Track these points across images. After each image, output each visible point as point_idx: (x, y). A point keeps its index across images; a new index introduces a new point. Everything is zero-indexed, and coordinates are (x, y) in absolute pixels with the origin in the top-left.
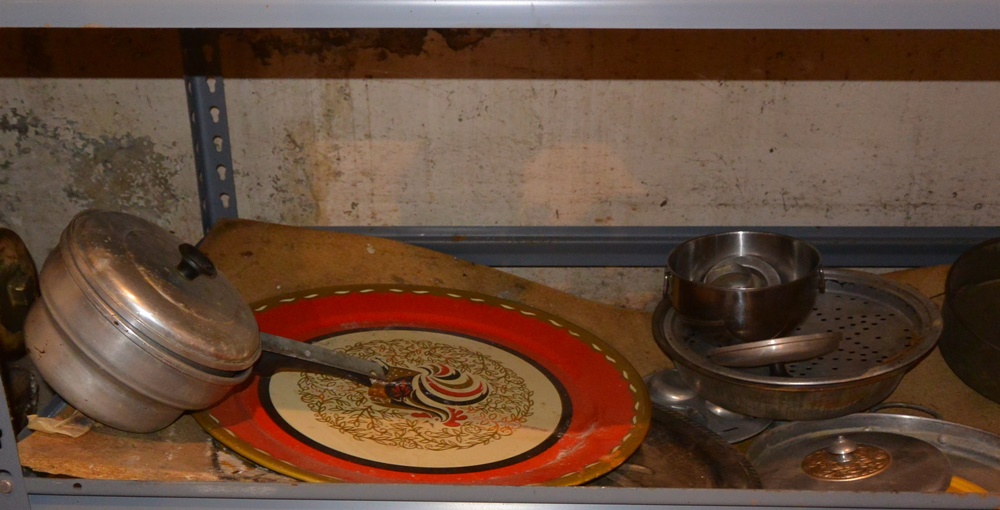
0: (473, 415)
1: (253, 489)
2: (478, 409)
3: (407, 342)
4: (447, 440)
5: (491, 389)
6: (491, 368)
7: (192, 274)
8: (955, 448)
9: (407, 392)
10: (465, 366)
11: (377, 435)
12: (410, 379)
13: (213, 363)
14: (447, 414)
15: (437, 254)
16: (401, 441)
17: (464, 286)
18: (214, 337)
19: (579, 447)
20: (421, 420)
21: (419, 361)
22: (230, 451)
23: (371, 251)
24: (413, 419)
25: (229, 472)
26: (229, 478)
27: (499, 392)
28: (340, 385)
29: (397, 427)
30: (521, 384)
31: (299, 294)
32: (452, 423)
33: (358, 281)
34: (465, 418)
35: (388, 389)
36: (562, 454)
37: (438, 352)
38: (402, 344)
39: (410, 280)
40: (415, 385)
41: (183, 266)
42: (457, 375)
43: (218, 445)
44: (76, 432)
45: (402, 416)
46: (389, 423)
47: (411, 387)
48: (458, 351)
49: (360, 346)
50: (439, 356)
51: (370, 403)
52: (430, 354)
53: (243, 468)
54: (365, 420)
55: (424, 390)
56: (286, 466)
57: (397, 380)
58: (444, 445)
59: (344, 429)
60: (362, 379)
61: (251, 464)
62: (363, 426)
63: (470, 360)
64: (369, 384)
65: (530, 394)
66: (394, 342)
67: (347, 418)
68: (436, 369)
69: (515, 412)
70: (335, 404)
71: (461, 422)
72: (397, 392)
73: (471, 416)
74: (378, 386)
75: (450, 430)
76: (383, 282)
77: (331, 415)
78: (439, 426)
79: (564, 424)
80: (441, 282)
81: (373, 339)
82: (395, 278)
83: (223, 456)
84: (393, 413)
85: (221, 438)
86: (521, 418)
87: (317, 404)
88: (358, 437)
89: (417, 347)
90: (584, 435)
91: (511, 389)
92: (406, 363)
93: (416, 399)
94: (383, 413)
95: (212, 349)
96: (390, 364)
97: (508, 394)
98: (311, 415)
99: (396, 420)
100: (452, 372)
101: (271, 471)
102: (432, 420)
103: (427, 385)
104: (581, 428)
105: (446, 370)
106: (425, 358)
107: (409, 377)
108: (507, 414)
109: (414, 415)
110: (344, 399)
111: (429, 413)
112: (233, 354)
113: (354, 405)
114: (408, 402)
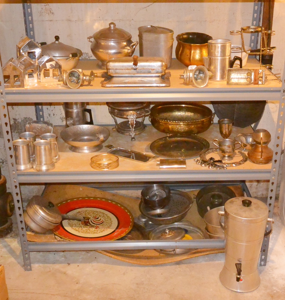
0: (100, 226)
1: (63, 242)
2: (101, 225)
3: (89, 211)
4: (95, 232)
5: (105, 221)
6: (105, 216)
7: (50, 207)
8: (193, 229)
9: (88, 222)
10: (100, 216)
11: (82, 231)
12: (89, 219)
13: (55, 222)
14: (95, 227)
15: (95, 189)
16: (87, 232)
17: (101, 196)
18: (55, 218)
19: (119, 232)
20: (91, 228)
21: (91, 215)
22: (57, 236)
23: (81, 189)
24: (89, 228)
25: (59, 240)
26: (59, 241)
27: (106, 222)
28: (76, 222)
29: (86, 230)
30: (111, 220)
31: (66, 200)
32: (96, 228)
33: (79, 196)
34: (99, 227)
35: (85, 222)
36: (116, 234)
37: (95, 213)
38: (87, 211)
39: (89, 195)
40: (90, 221)
41: (49, 205)
42: (98, 218)
43: (55, 235)
44: (33, 234)
45: (87, 227)
46: (85, 229)
47: (89, 221)
48: (99, 212)
49: (79, 212)
50: (95, 214)
51: (81, 225)
52: (93, 213)
53: (60, 239)
54: (80, 228)
55: (91, 222)
56: (67, 238)
57: (87, 220)
58: (94, 233)
59: (76, 230)
60: (80, 220)
61: (61, 238)
62: (80, 230)
63: (101, 214)
64: (81, 221)
65: (112, 222)
66: (86, 211)
67: (77, 228)
68: (94, 217)
69: (108, 225)
70: (75, 225)
71: (98, 228)
72: (86, 222)
73: (100, 227)
74: (83, 221)
75: (96, 230)
76: (84, 196)
77: (74, 228)
78: (94, 229)
79: (117, 228)
80: (96, 196)
81: (82, 210)
82: (86, 195)
83: (56, 237)
84: (86, 227)
85: (56, 233)
86: (109, 227)
87: (71, 226)
88: (79, 232)
89: (91, 212)
90: (121, 230)
91: (108, 221)
92: (88, 216)
93: (90, 224)
94: (84, 227)
95: (55, 220)
96: (85, 216)
97: (108, 222)
98: (70, 228)
99: (86, 228)
100: (97, 217)
101: (65, 239)
102: (92, 228)
103: (92, 220)
104: (120, 229)
105: (96, 217)
106: (92, 214)
107: (88, 219)
108: (107, 226)
109: (89, 227)
110: (76, 224)
111: (92, 226)
112: (58, 220)
113: (78, 225)
114: (88, 224)
